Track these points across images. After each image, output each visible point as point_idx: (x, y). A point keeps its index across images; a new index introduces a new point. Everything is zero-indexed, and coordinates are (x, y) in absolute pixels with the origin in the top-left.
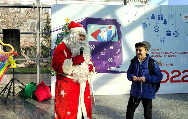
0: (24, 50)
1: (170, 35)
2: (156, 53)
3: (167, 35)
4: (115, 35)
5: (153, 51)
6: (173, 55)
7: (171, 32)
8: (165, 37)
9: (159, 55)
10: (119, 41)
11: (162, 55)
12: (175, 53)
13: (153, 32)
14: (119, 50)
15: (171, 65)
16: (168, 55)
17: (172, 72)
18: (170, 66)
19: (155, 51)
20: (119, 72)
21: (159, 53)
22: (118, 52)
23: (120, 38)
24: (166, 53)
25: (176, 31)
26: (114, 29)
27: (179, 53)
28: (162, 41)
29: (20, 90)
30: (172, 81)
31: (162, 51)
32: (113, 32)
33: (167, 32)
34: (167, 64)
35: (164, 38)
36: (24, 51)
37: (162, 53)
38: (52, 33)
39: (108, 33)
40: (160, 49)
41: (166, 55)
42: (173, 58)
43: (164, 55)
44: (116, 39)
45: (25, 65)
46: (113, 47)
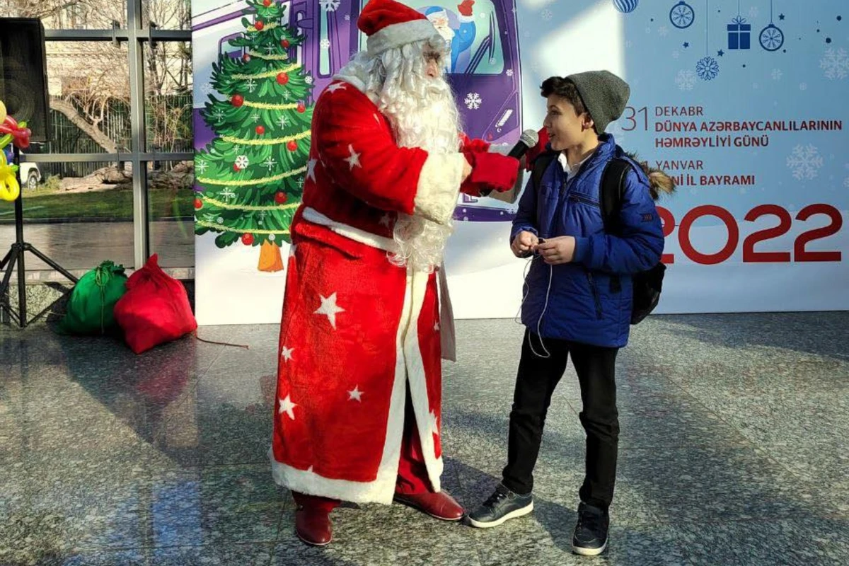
0: (98, 113)
1: (746, 44)
2: (676, 126)
3: (733, 45)
4: (488, 44)
5: (663, 119)
6: (756, 134)
7: (748, 27)
8: (721, 53)
9: (691, 135)
10: (509, 73)
11: (705, 134)
12: (768, 126)
13: (666, 29)
14: (509, 112)
15: (749, 180)
16: (734, 134)
17: (752, 216)
18: (743, 189)
19: (675, 119)
20: (505, 212)
21: (693, 127)
22: (501, 123)
23: (510, 56)
24: (727, 126)
25: (771, 26)
26: (483, 15)
27: (787, 126)
28: (707, 69)
29: (53, 296)
30: (749, 256)
31: (707, 117)
33: (730, 27)
34: (727, 180)
35: (718, 59)
36: (97, 120)
37: (704, 126)
38: (195, 35)
39: (457, 32)
40: (699, 111)
41: (724, 134)
42: (755, 150)
43: (713, 135)
44: (493, 61)
45: (105, 182)
46: (479, 101)
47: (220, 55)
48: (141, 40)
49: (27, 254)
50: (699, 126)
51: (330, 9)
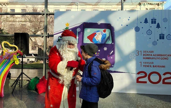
1: (163, 38)
2: (148, 55)
3: (160, 38)
4: (109, 38)
5: (145, 53)
6: (165, 57)
7: (164, 35)
8: (158, 40)
9: (151, 57)
10: (113, 43)
11: (154, 57)
12: (168, 55)
13: (145, 35)
14: (113, 51)
15: (164, 67)
16: (161, 57)
17: (164, 74)
18: (163, 68)
19: (147, 53)
21: (151, 55)
22: (111, 53)
23: (113, 40)
24: (159, 55)
25: (169, 35)
26: (108, 32)
28: (155, 43)
30: (164, 83)
31: (154, 53)
32: (108, 35)
33: (160, 35)
34: (159, 66)
35: (157, 41)
37: (154, 55)
38: (54, 36)
40: (153, 52)
41: (158, 57)
42: (165, 60)
43: (156, 57)
44: (110, 41)
46: (107, 49)
47: (58, 39)
48: (46, 37)
49: (23, 74)
50: (153, 55)
51: (79, 31)
